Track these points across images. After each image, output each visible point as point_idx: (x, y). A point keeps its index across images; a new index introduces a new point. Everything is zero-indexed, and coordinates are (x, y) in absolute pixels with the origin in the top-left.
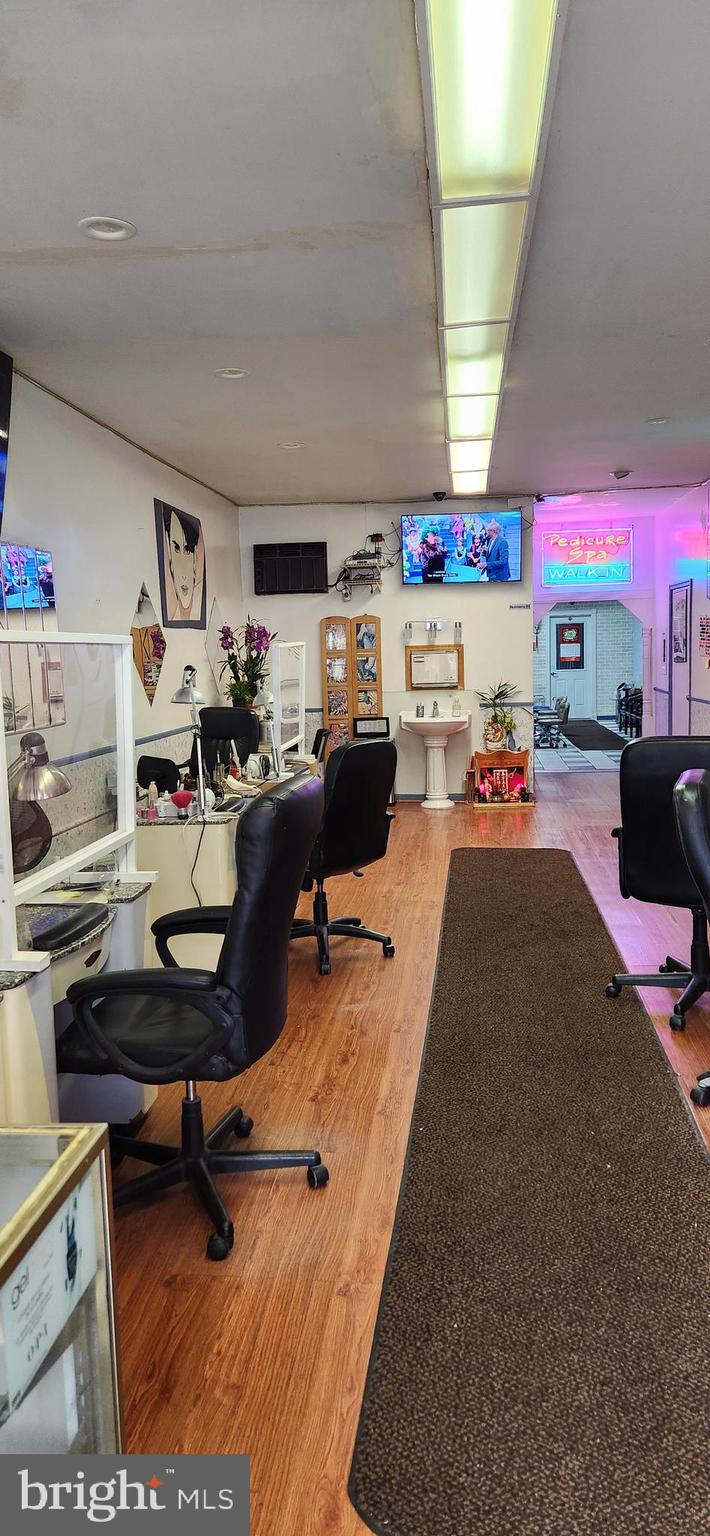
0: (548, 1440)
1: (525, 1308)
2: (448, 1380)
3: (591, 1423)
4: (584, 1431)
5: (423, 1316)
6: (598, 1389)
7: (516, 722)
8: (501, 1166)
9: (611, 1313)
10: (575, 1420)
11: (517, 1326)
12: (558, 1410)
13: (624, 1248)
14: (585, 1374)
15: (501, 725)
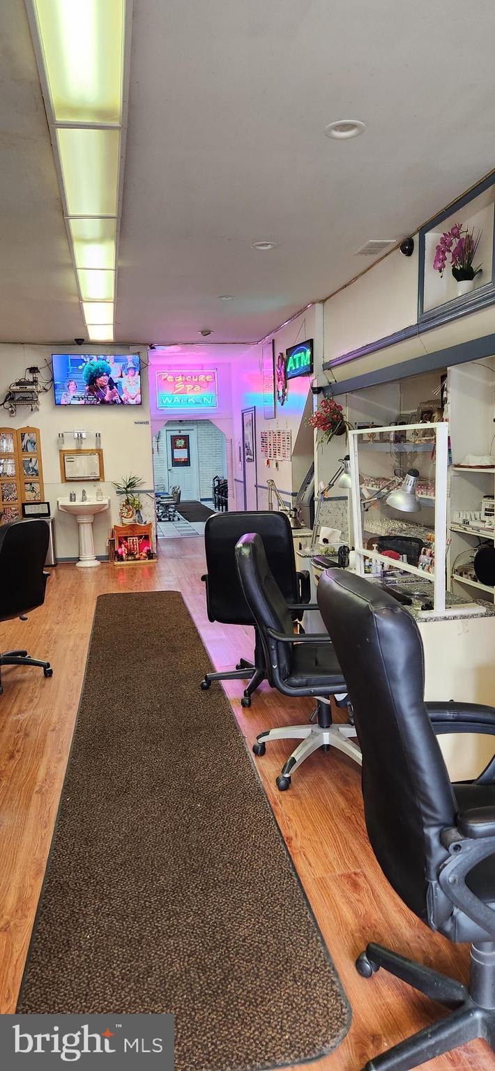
0: (151, 1004)
1: (138, 914)
2: (81, 977)
3: (180, 985)
4: (175, 992)
5: (65, 934)
6: (186, 960)
7: (142, 504)
8: (125, 817)
9: (197, 906)
10: (170, 985)
11: (132, 928)
12: (158, 981)
13: (207, 860)
14: (178, 952)
15: (132, 506)
